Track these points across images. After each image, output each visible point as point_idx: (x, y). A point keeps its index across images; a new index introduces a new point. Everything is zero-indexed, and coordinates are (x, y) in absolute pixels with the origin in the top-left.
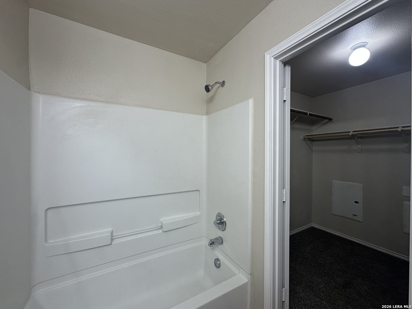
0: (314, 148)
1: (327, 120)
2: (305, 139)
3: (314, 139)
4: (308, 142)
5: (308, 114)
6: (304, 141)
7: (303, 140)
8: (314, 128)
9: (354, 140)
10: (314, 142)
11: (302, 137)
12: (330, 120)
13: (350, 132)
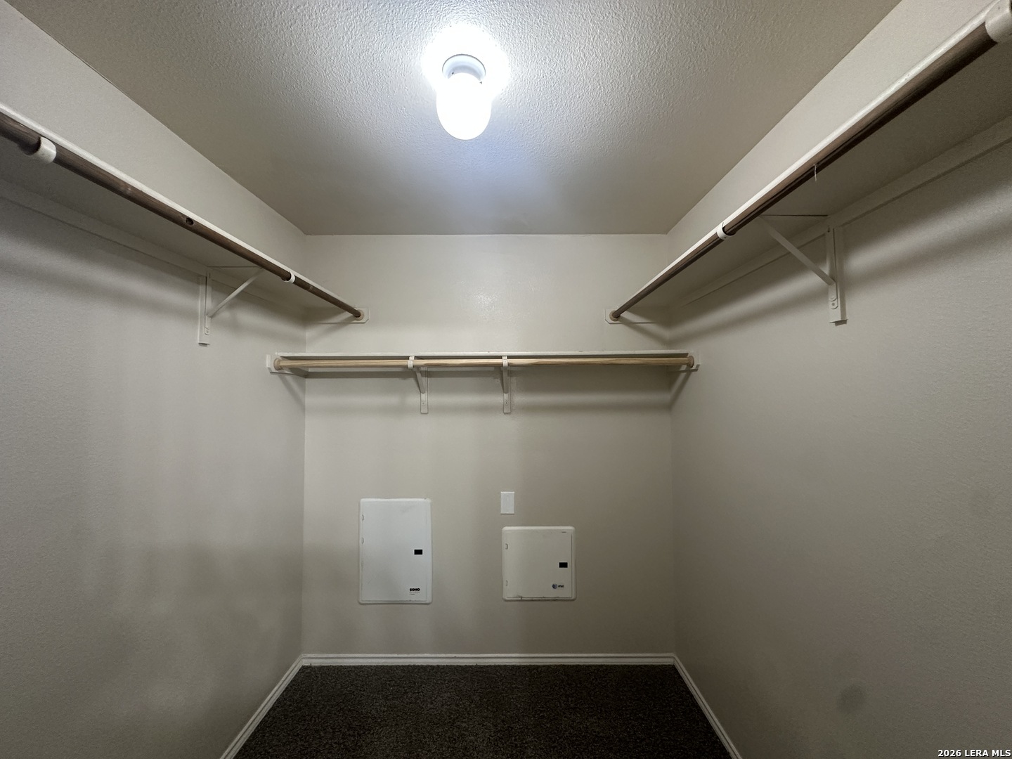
0: (309, 400)
1: (348, 315)
2: (279, 368)
3: (310, 370)
4: (289, 378)
5: (293, 279)
6: (276, 376)
7: (272, 373)
8: (309, 333)
9: (412, 381)
10: (308, 381)
11: (269, 363)
12: (357, 315)
13: (407, 358)
